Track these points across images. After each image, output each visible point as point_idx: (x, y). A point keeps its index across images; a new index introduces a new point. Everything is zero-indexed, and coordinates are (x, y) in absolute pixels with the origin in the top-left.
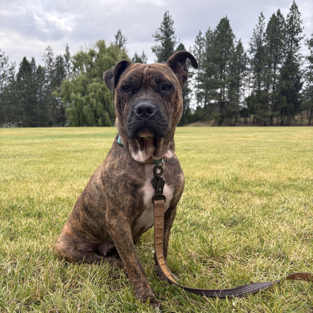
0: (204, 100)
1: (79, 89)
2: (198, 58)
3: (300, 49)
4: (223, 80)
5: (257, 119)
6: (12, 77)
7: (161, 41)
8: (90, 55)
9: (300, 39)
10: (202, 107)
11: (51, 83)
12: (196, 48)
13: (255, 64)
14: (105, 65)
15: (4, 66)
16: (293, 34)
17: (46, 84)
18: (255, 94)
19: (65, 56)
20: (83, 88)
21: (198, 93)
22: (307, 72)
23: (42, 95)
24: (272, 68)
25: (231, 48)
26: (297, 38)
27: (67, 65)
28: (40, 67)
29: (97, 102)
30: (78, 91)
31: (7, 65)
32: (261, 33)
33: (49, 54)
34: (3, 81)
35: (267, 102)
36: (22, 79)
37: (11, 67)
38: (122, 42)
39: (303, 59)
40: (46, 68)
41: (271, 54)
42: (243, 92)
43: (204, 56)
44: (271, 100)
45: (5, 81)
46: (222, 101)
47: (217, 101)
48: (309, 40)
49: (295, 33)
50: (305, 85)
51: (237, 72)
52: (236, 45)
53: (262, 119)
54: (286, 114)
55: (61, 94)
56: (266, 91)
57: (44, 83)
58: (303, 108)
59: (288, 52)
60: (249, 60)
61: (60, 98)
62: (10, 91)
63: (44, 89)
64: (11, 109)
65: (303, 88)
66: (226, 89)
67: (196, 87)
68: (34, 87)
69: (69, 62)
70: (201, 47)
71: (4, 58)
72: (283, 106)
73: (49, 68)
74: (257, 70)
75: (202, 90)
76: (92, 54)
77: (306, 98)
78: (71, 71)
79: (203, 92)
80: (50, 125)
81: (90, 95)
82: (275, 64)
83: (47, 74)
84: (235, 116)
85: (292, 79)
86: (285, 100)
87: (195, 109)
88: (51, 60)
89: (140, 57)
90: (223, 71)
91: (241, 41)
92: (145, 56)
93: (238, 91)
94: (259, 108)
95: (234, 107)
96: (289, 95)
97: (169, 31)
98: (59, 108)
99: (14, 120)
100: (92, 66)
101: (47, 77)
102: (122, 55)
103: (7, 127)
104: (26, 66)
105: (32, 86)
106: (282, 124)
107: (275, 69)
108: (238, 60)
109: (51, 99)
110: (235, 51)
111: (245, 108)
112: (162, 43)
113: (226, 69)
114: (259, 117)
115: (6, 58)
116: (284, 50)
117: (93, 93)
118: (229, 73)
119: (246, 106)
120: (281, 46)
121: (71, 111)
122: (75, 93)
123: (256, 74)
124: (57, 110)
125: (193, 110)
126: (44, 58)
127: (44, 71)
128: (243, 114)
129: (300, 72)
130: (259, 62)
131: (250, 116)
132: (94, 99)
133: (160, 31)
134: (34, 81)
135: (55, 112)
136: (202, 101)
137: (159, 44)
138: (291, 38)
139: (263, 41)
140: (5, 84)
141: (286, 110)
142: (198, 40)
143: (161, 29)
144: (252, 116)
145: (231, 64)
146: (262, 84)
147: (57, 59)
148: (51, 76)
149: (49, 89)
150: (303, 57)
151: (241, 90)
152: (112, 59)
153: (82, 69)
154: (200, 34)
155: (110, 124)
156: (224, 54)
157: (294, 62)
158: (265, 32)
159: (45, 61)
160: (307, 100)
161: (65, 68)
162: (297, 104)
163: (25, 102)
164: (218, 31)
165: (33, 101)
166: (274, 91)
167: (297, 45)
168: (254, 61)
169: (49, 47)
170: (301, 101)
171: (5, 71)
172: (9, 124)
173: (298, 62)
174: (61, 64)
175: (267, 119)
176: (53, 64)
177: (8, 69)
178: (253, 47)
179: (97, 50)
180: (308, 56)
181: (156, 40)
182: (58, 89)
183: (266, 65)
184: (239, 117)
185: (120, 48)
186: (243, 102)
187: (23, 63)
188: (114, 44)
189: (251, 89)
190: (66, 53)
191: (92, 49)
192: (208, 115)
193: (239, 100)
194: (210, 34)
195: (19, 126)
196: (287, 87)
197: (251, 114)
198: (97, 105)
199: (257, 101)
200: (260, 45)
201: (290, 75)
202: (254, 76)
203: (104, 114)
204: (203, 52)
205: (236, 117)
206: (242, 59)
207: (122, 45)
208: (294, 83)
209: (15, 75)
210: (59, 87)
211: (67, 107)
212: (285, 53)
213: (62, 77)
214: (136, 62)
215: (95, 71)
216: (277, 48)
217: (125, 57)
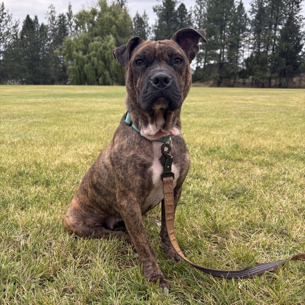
0: (203, 60)
1: (81, 48)
2: (199, 18)
3: (301, 10)
4: (223, 41)
5: (256, 80)
6: (16, 35)
8: (92, 14)
10: (202, 67)
11: (54, 41)
12: (197, 8)
13: (255, 26)
14: (106, 24)
15: (8, 24)
17: (48, 42)
18: (254, 55)
19: (68, 14)
20: (84, 46)
23: (45, 53)
24: (272, 29)
25: (232, 9)
27: (70, 23)
28: (42, 25)
29: (98, 60)
30: (80, 49)
31: (11, 23)
33: (52, 12)
34: (6, 39)
35: (266, 63)
36: (25, 37)
37: (14, 25)
38: (124, 1)
40: (49, 26)
41: (272, 15)
42: (242, 54)
43: (205, 17)
44: (270, 61)
45: (9, 38)
46: (222, 62)
47: (216, 62)
51: (237, 33)
52: (237, 5)
53: (261, 80)
54: (284, 76)
55: (63, 52)
56: (266, 52)
57: (47, 41)
58: (302, 70)
59: (289, 14)
60: (249, 20)
61: (62, 56)
62: (13, 49)
63: (47, 47)
64: (15, 66)
66: (225, 50)
68: (37, 45)
69: (72, 20)
70: (201, 8)
71: (8, 16)
72: (282, 68)
73: (51, 26)
74: (258, 31)
76: (94, 12)
78: (73, 29)
79: (202, 52)
80: (52, 83)
81: (91, 54)
82: (276, 26)
83: (50, 32)
84: (233, 77)
85: (292, 40)
86: (284, 62)
87: (195, 69)
88: (53, 18)
89: (142, 16)
90: (223, 32)
91: (243, 2)
92: (146, 16)
93: (238, 53)
94: (258, 70)
95: (233, 68)
96: (289, 56)
98: (61, 66)
99: (18, 77)
100: (93, 24)
101: (50, 35)
102: (123, 15)
103: (11, 84)
104: (29, 24)
105: (34, 44)
106: (280, 86)
107: (275, 31)
108: (239, 21)
109: (54, 57)
110: (236, 11)
111: (244, 70)
112: (164, 3)
113: (226, 30)
114: (258, 78)
115: (10, 15)
116: (285, 11)
117: (94, 52)
118: (229, 34)
119: (245, 68)
120: (282, 7)
121: (73, 69)
122: (77, 51)
123: (256, 35)
124: (59, 68)
125: (193, 70)
126: (46, 16)
127: (47, 29)
128: (242, 75)
129: (300, 34)
130: (260, 24)
131: (248, 78)
132: (95, 58)
134: (37, 39)
135: (58, 70)
136: (202, 62)
137: (161, 3)
139: (265, 1)
140: (9, 42)
141: (285, 71)
144: (251, 77)
145: (232, 24)
146: (262, 46)
147: (60, 17)
148: (53, 35)
149: (51, 46)
151: (240, 52)
152: (113, 18)
153: (84, 28)
155: (111, 83)
156: (225, 14)
157: (295, 23)
159: (47, 19)
161: (67, 26)
162: (296, 66)
163: (28, 60)
165: (36, 59)
167: (298, 7)
168: (254, 22)
169: (52, 6)
170: (300, 63)
171: (9, 29)
172: (12, 81)
173: (299, 24)
174: (64, 22)
175: (266, 80)
176: (56, 22)
177: (12, 26)
178: (255, 7)
179: (99, 9)
182: (61, 47)
183: (267, 26)
184: (237, 78)
185: (122, 7)
186: (242, 63)
187: (26, 21)
188: (116, 3)
189: (250, 50)
190: (68, 12)
191: (94, 7)
192: (207, 75)
193: (238, 61)
195: (22, 83)
196: (287, 49)
197: (250, 75)
198: (98, 63)
199: (256, 62)
200: (261, 6)
201: (290, 36)
202: (254, 37)
203: (105, 73)
204: (204, 12)
205: (235, 78)
206: (243, 20)
207: (123, 4)
208: (294, 45)
209: (19, 32)
210: (62, 45)
211: (68, 65)
212: (286, 15)
213: (64, 36)
214: (137, 21)
215: (97, 30)
216: (278, 9)
217: (126, 16)
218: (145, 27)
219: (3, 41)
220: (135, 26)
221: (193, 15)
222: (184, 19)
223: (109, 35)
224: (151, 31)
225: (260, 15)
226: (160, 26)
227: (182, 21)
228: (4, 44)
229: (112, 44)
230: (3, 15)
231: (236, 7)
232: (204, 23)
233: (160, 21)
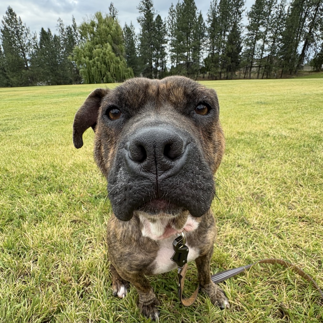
0: (176, 61)
1: (87, 54)
2: (171, 27)
3: (242, 19)
4: (189, 45)
5: (211, 74)
6: (36, 45)
7: (143, 12)
8: (92, 26)
9: (243, 11)
10: (175, 66)
11: (66, 49)
12: (170, 18)
13: (211, 32)
14: (103, 34)
15: (28, 36)
16: (238, 7)
17: (62, 50)
18: (210, 56)
19: (73, 26)
20: (89, 53)
21: (172, 56)
22: (245, 38)
23: (61, 60)
24: (222, 35)
25: (194, 19)
26: (241, 10)
27: (76, 34)
28: (55, 36)
29: (101, 64)
30: (87, 55)
31: (30, 35)
32: (215, 6)
33: (61, 24)
34: (29, 49)
35: (218, 62)
36: (44, 46)
37: (33, 37)
38: (115, 13)
39: (244, 28)
40: (61, 37)
41: (222, 24)
42: (202, 55)
43: (175, 26)
44: (220, 60)
45: (31, 48)
46: (188, 62)
47: (185, 62)
48: (249, 12)
49: (239, 6)
50: (243, 48)
51: (198, 38)
52: (198, 16)
53: (215, 75)
54: (230, 71)
55: (74, 59)
56: (218, 53)
57: (61, 49)
58: (241, 66)
59: (234, 22)
60: (207, 28)
61: (74, 62)
62: (37, 57)
63: (62, 54)
64: (40, 71)
65: (242, 51)
66: (191, 53)
67: (170, 51)
68: (54, 53)
69: (77, 31)
70: (173, 18)
71: (27, 29)
72: (228, 65)
73: (62, 37)
74: (212, 37)
75: (174, 54)
76: (93, 24)
77: (244, 59)
78: (79, 39)
79: (175, 55)
80: (71, 83)
81: (95, 59)
82: (225, 32)
83: (62, 42)
84: (196, 73)
85: (235, 44)
86: (230, 60)
87: (170, 68)
88: (63, 30)
89: (129, 26)
90: (189, 38)
91: (202, 13)
92: (133, 26)
93: (199, 54)
94: (213, 67)
95: (196, 66)
96: (233, 56)
97: (149, 4)
98: (75, 69)
99: (44, 79)
100: (94, 34)
101: (62, 45)
102: (115, 25)
103: (40, 85)
104: (45, 35)
105: (52, 52)
106: (227, 78)
107: (224, 36)
108: (200, 29)
109: (68, 62)
110: (197, 21)
111: (203, 67)
112: (145, 14)
113: (191, 36)
114: (213, 73)
115: (28, 28)
116: (231, 20)
117: (97, 57)
118: (193, 39)
119: (204, 66)
120: (229, 17)
121: (83, 71)
122: (85, 57)
123: (211, 40)
124: (74, 71)
125: (169, 69)
126: (57, 28)
127: (59, 39)
128: (202, 71)
129: (241, 39)
130: (214, 31)
131: (206, 73)
132: (99, 62)
133: (143, 3)
134: (53, 47)
135: (73, 73)
136: (175, 62)
137: (142, 15)
138: (236, 11)
139: (217, 12)
140: (32, 51)
141: (230, 67)
142: (171, 12)
143: (143, 2)
144: (208, 73)
145: (195, 32)
146: (215, 48)
147: (67, 29)
148: (65, 44)
149: (65, 54)
150: (244, 26)
151: (201, 53)
152: (108, 29)
153: (86, 38)
154: (172, 6)
155: (112, 81)
156: (189, 24)
157: (237, 30)
158: (219, 5)
159: (58, 31)
160: (244, 60)
161: (74, 36)
162: (238, 63)
163: (49, 65)
164: (185, 4)
165: (55, 65)
166: (223, 54)
167: (240, 16)
168: (210, 29)
169: (60, 19)
170: (240, 61)
171: (30, 40)
172: (41, 82)
173: (240, 31)
174: (71, 33)
175: (218, 74)
176: (65, 33)
177: (32, 38)
178: (210, 17)
179: (96, 21)
180: (247, 25)
181: (140, 12)
182: (72, 54)
183: (218, 33)
184: (199, 73)
185: (114, 19)
186: (202, 63)
187: (42, 33)
188: (109, 15)
189: (208, 52)
190: (73, 24)
191: (93, 20)
192: (179, 72)
193: (200, 61)
194: (180, 7)
195: (48, 84)
196: (232, 50)
197: (207, 71)
198: (101, 67)
199: (211, 61)
200: (215, 16)
201: (234, 40)
202: (210, 41)
203: (107, 73)
204: (175, 22)
205: (198, 74)
206: (202, 28)
207: (115, 16)
208: (237, 47)
209: (38, 43)
210: (72, 52)
211: (80, 68)
212: (232, 23)
213: (73, 44)
214: (126, 31)
215: (97, 39)
216: (226, 19)
217: (118, 27)
218: (132, 35)
219: (27, 50)
220: (125, 34)
221: (167, 24)
222: (160, 28)
223: (106, 43)
224: (137, 38)
225: (214, 24)
226: (144, 35)
227: (159, 30)
228: (28, 53)
229: (110, 51)
230: (22, 28)
231: (197, 17)
232: (175, 31)
233: (143, 30)
